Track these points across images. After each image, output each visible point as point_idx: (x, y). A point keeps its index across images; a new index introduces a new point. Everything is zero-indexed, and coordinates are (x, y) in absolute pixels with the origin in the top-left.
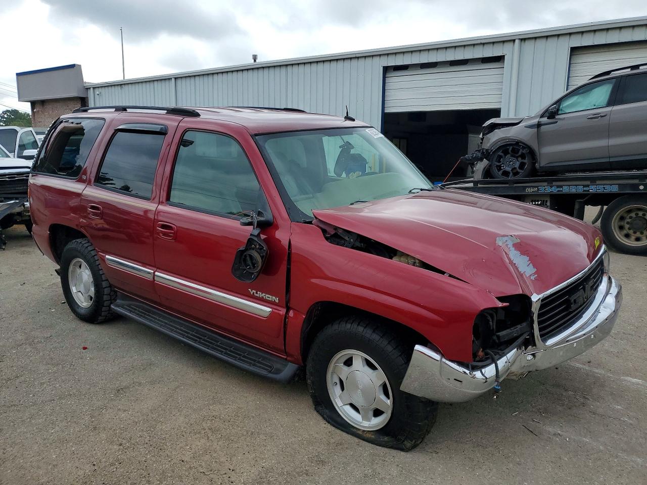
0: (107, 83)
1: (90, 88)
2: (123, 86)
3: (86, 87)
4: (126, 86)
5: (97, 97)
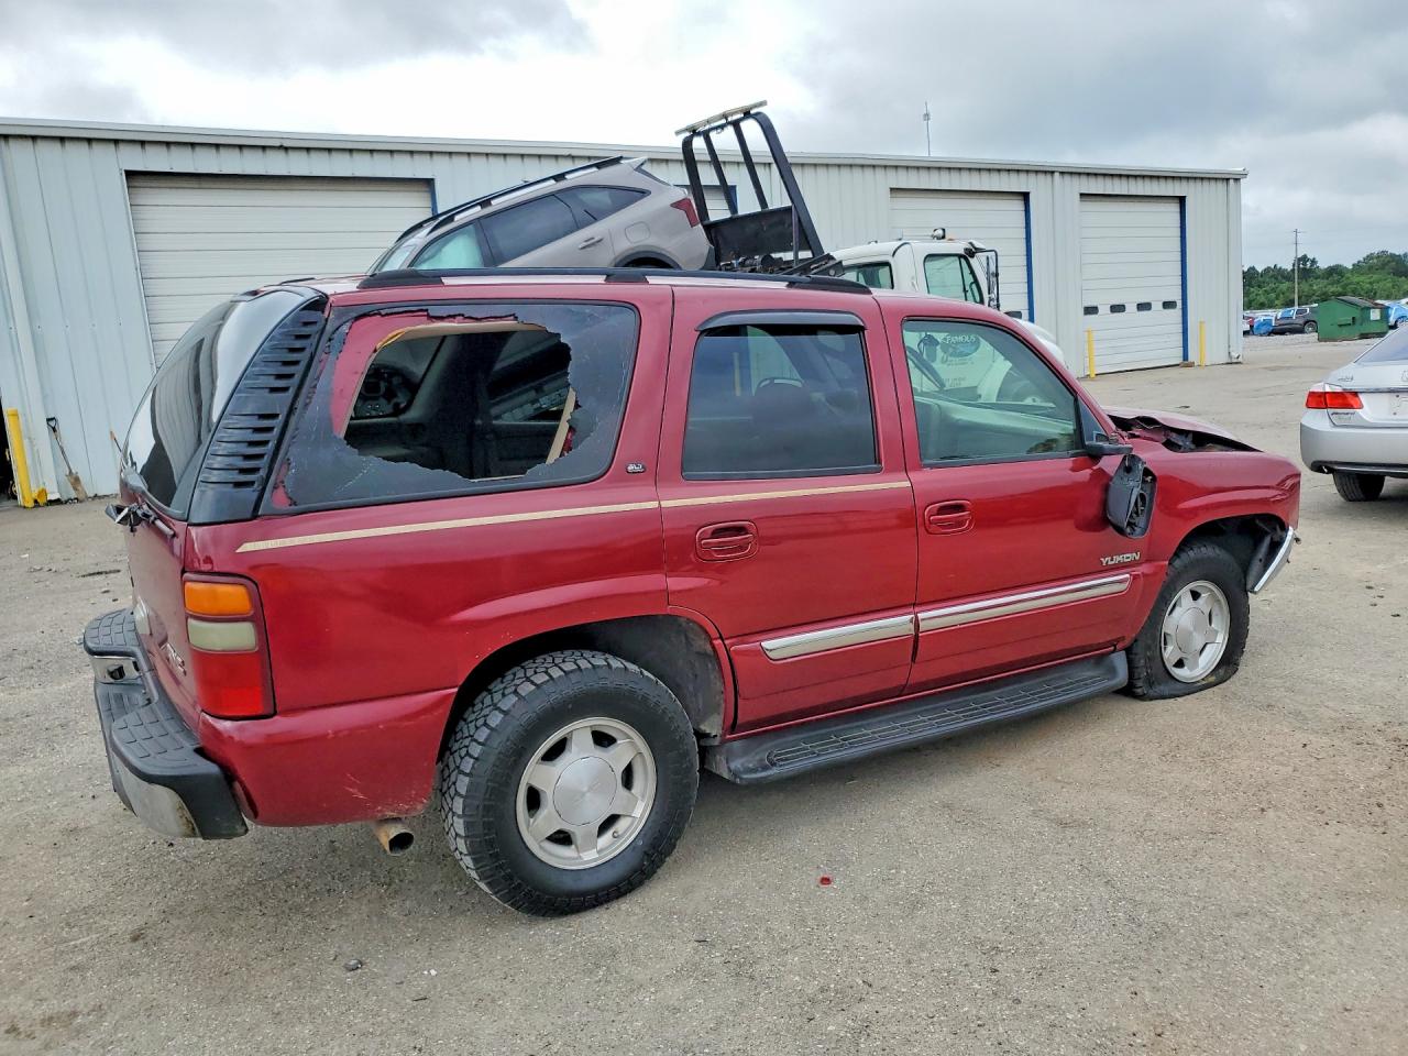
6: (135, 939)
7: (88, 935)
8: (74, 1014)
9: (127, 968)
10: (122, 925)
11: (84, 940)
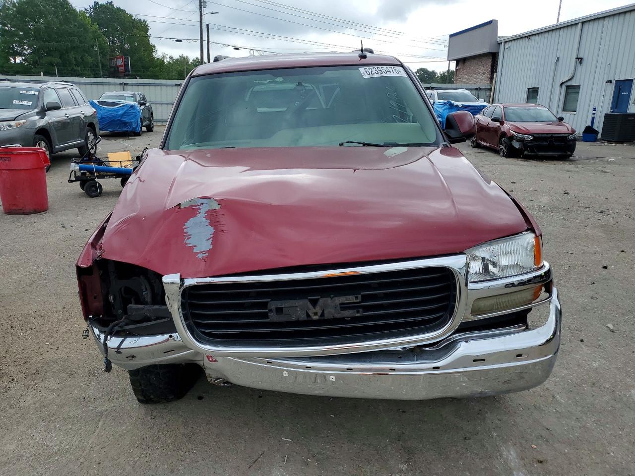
0: (516, 36)
1: (501, 43)
2: (531, 38)
3: (499, 42)
4: (534, 37)
5: (506, 50)
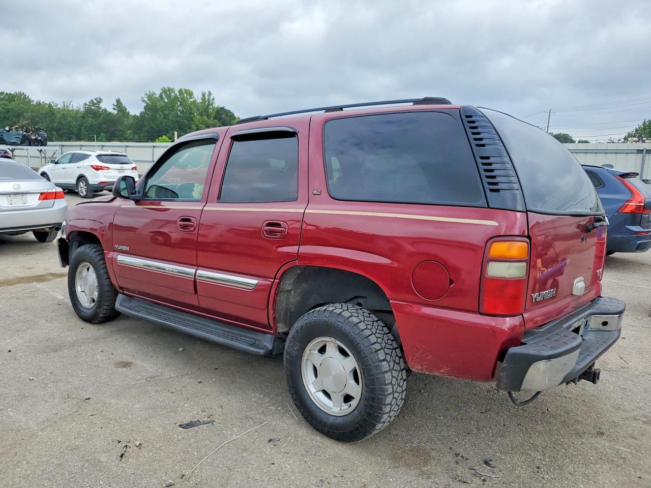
6: (602, 434)
7: (619, 449)
8: (644, 422)
9: (614, 424)
10: (602, 443)
11: (622, 448)
